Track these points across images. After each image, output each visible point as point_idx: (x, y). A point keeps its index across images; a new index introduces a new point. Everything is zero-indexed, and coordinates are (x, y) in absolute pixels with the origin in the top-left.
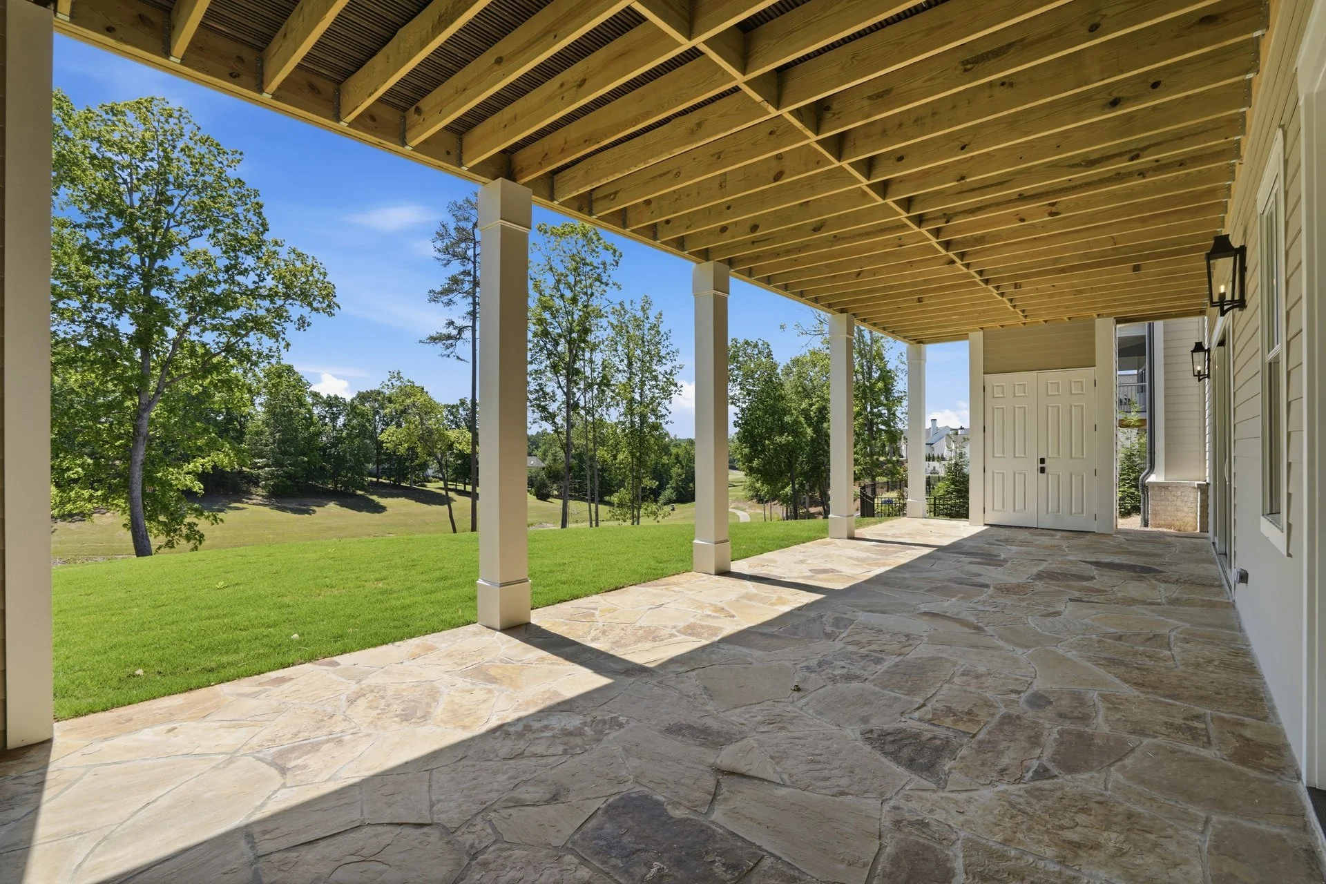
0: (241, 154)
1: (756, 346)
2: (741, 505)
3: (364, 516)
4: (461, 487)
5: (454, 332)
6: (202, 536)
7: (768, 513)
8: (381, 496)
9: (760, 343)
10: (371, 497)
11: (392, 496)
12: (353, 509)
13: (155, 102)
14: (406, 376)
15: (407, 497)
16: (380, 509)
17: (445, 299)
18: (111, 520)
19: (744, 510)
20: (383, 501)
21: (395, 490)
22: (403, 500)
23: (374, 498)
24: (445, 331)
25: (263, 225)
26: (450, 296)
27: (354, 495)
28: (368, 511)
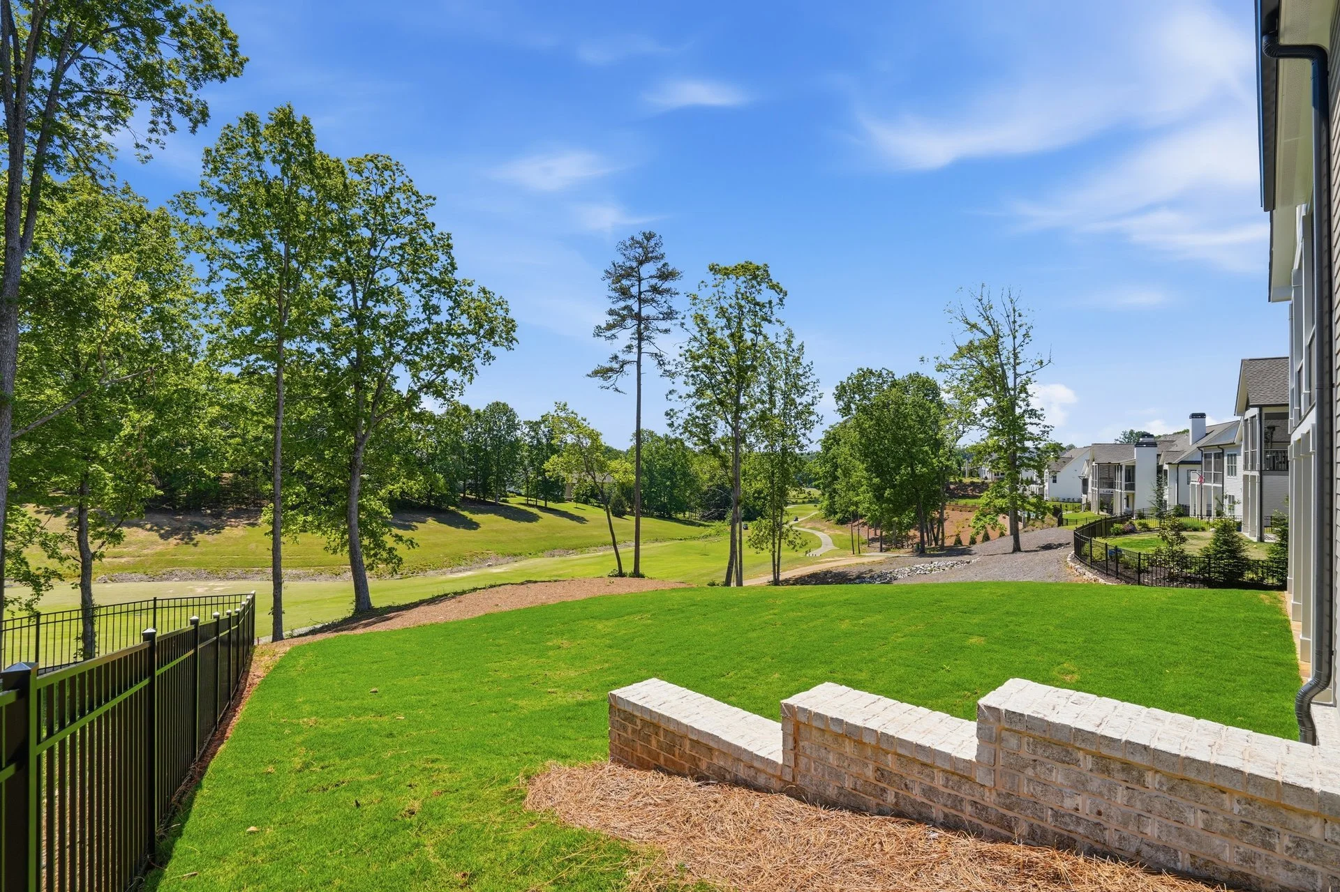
0: (434, 199)
1: (880, 375)
2: (818, 525)
3: (462, 532)
4: (542, 503)
5: (616, 366)
6: (400, 560)
7: (855, 534)
8: (472, 512)
9: (884, 372)
10: (462, 513)
11: (482, 512)
12: (450, 525)
13: (380, 159)
14: (570, 407)
15: (496, 513)
16: (473, 525)
17: (608, 334)
18: (242, 533)
19: (822, 531)
20: (476, 518)
21: (481, 506)
22: (492, 516)
23: (466, 513)
24: (608, 365)
25: (452, 265)
26: (613, 332)
27: (446, 511)
28: (464, 528)
